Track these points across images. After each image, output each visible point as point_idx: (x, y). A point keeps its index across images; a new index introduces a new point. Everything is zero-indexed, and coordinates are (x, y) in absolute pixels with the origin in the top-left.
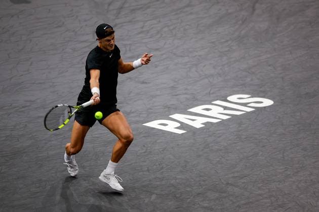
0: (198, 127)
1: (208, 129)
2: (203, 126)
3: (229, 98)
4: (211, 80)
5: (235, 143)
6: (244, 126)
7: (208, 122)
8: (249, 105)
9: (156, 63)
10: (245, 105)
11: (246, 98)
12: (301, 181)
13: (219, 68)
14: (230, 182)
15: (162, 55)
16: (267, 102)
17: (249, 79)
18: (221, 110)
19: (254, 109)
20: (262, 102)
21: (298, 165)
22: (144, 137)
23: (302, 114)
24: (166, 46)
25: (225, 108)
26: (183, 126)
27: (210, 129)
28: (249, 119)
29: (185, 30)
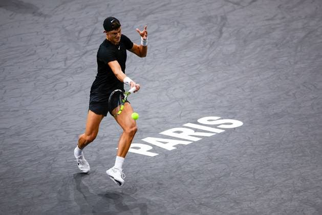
0: (170, 150)
1: (180, 151)
2: (175, 148)
4: (181, 103)
5: (207, 164)
6: (215, 147)
7: (179, 144)
8: (219, 127)
10: (215, 126)
11: (216, 120)
12: (272, 199)
14: (202, 203)
16: (237, 124)
17: (219, 101)
18: (192, 132)
19: (224, 131)
20: (231, 124)
21: (268, 184)
23: (271, 134)
24: (136, 71)
25: (196, 130)
26: (155, 149)
27: (182, 152)
28: (219, 140)
29: (155, 55)
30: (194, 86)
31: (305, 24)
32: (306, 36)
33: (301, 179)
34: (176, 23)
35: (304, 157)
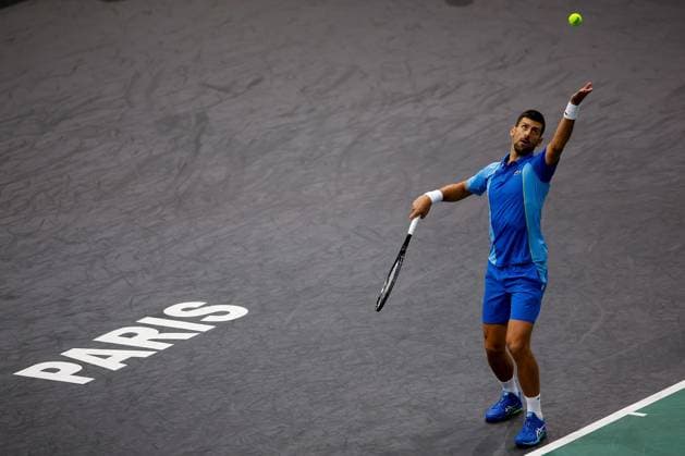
0: (114, 369)
1: (134, 370)
2: (123, 365)
3: (167, 311)
4: (131, 281)
5: (185, 392)
6: (199, 358)
7: (131, 358)
8: (204, 320)
9: (30, 259)
10: (197, 320)
11: (198, 308)
12: (308, 448)
13: (145, 258)
15: (39, 243)
16: (237, 312)
17: (201, 273)
18: (155, 334)
19: (212, 327)
20: (227, 313)
21: (301, 420)
22: (17, 396)
23: (302, 327)
24: (45, 227)
25: (162, 329)
26: (87, 369)
27: (137, 372)
28: (205, 345)
29: (77, 194)
30: (152, 248)
31: (353, 119)
32: (355, 143)
33: (360, 406)
34: (113, 133)
35: (363, 367)
